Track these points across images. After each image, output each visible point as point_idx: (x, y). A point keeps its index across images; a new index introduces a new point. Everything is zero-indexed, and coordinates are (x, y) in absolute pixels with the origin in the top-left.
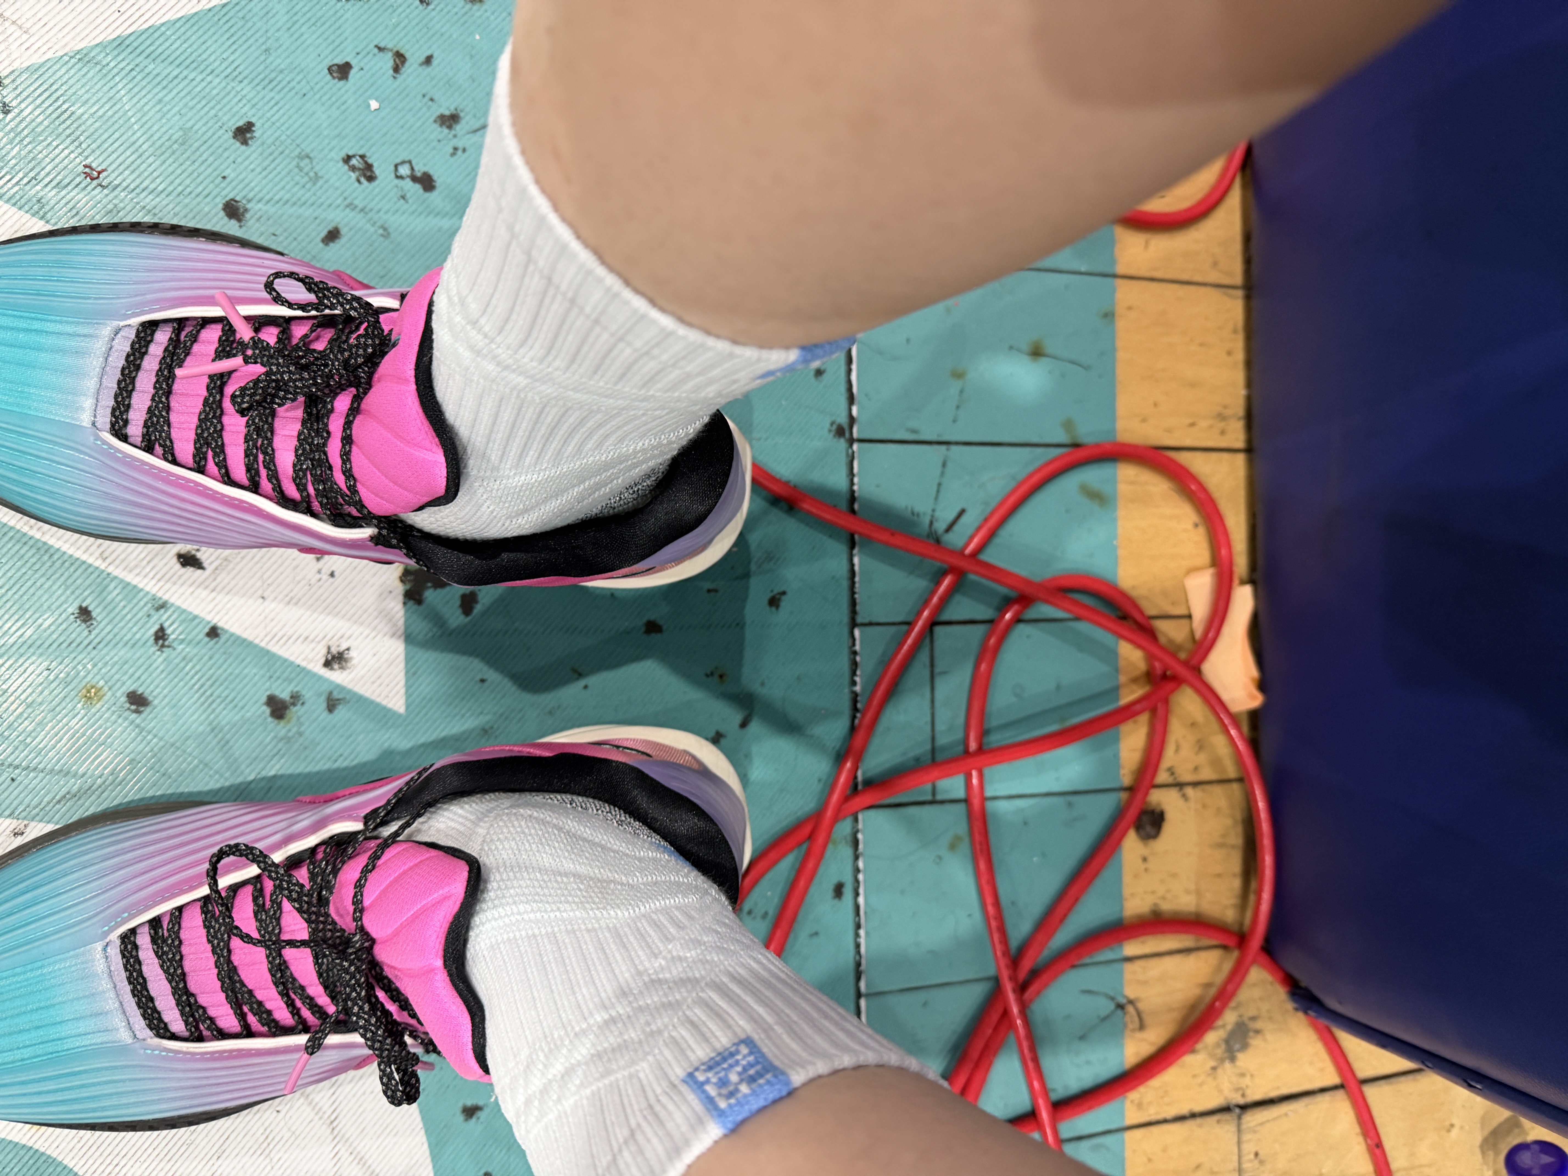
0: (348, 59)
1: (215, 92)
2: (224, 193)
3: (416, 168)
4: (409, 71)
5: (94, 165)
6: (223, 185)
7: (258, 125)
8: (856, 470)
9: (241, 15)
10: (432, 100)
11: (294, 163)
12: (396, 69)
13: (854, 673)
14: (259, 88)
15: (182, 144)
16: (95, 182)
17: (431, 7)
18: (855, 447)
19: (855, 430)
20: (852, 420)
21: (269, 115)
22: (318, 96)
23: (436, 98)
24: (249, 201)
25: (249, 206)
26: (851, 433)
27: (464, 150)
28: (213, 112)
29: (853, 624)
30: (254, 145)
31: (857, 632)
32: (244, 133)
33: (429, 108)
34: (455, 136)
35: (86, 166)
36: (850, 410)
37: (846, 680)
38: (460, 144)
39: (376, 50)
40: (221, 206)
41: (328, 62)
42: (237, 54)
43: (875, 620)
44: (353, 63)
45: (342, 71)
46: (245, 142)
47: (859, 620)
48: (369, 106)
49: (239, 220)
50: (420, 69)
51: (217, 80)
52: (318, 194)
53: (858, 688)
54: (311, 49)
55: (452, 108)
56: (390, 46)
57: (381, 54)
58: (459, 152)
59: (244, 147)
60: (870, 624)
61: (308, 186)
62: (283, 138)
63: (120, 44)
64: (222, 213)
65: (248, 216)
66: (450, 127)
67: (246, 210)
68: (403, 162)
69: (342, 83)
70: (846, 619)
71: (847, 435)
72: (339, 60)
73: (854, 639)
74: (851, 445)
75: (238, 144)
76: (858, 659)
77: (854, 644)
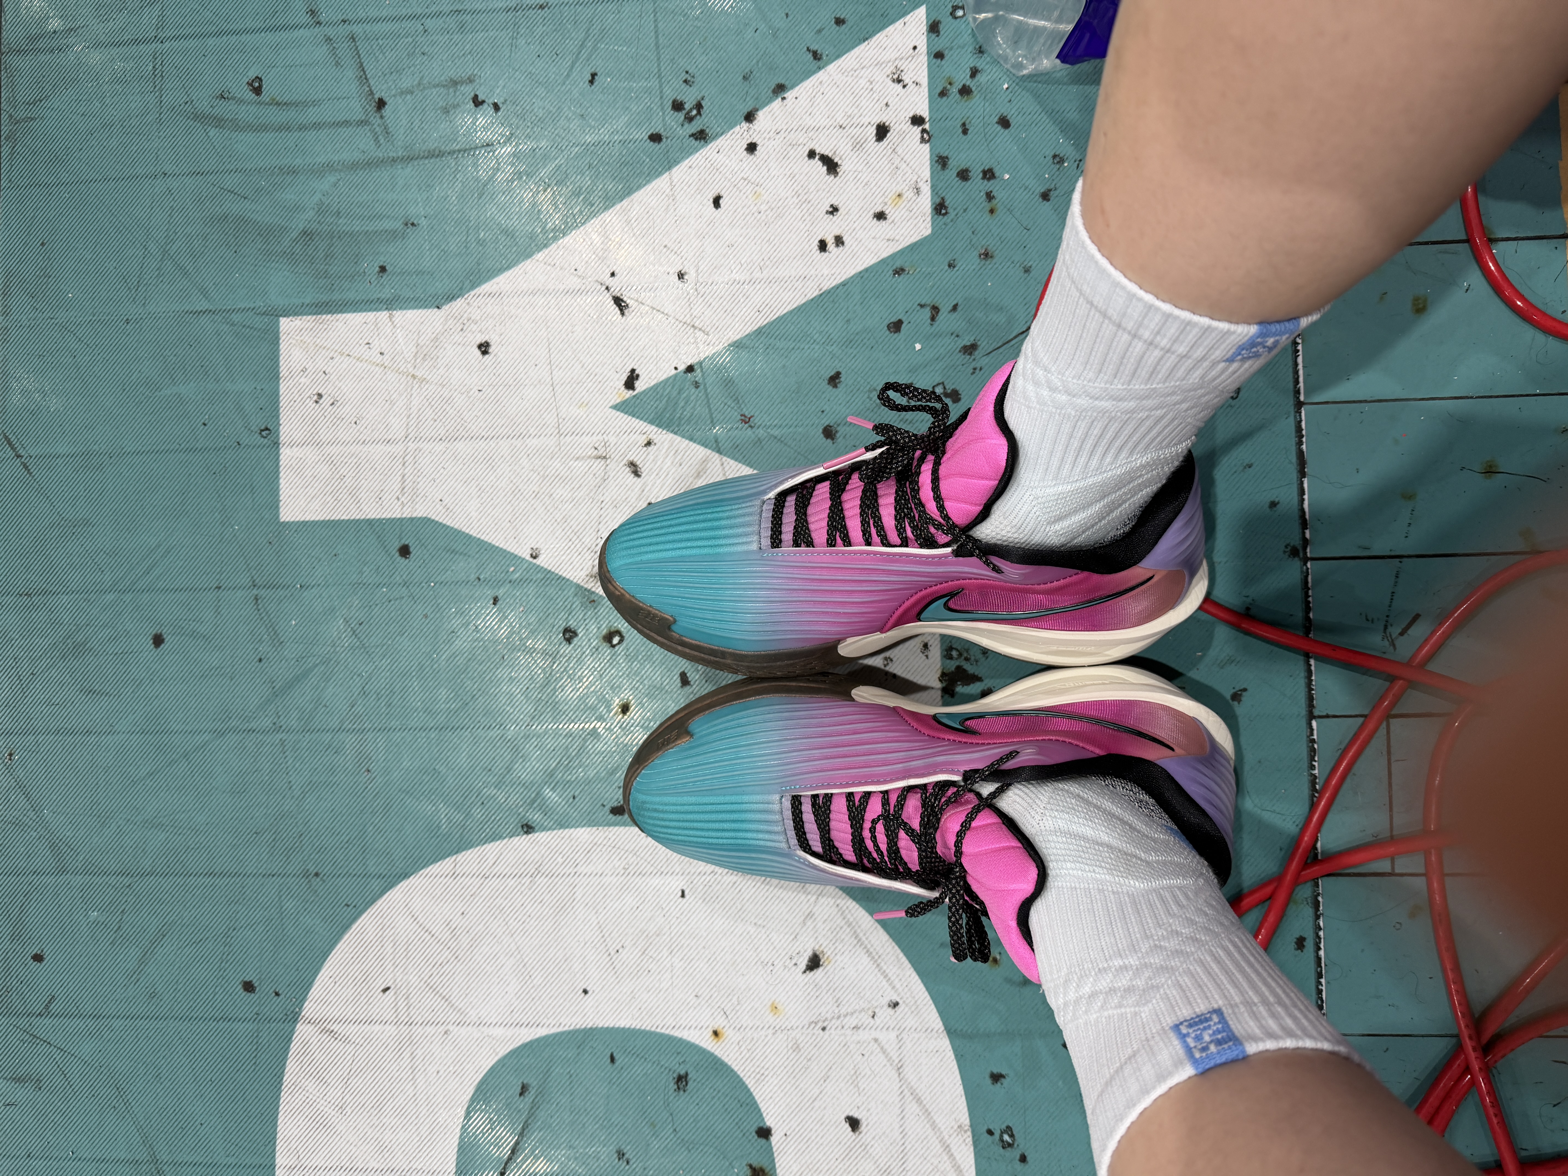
0: (900, 317)
1: (816, 355)
2: (823, 422)
3: (947, 387)
4: (941, 318)
5: (746, 414)
6: (822, 416)
7: (843, 373)
8: (1310, 585)
9: (831, 299)
10: (957, 336)
11: (866, 395)
12: (933, 319)
13: (1312, 759)
14: (843, 347)
15: (798, 393)
16: (747, 425)
17: (956, 269)
18: (1309, 565)
19: (1308, 550)
20: (1305, 542)
21: (850, 365)
22: (880, 347)
23: (960, 334)
24: (838, 425)
25: (838, 429)
26: (1306, 553)
27: (981, 369)
28: (815, 368)
29: (1311, 716)
30: (841, 387)
31: (1314, 724)
32: (834, 380)
33: (956, 341)
34: (974, 360)
35: (742, 415)
36: (1304, 533)
37: (1305, 765)
38: (978, 366)
39: (919, 307)
40: (821, 431)
41: (887, 322)
42: (829, 326)
43: (1330, 713)
44: (904, 319)
45: (896, 326)
46: (835, 386)
47: (1316, 712)
48: (915, 348)
49: (833, 439)
50: (949, 315)
51: (818, 347)
52: (882, 414)
53: (1316, 772)
54: (876, 314)
55: (972, 339)
56: (928, 303)
57: (923, 310)
58: (977, 371)
59: (834, 390)
60: (1327, 716)
61: (875, 410)
62: (859, 379)
63: (759, 332)
64: (822, 436)
65: (838, 435)
66: (970, 354)
67: (837, 432)
68: (938, 384)
69: (896, 335)
70: (1304, 712)
71: (1301, 555)
72: (894, 319)
73: (1312, 730)
74: (1305, 564)
75: (831, 388)
76: (1316, 746)
77: (1312, 734)
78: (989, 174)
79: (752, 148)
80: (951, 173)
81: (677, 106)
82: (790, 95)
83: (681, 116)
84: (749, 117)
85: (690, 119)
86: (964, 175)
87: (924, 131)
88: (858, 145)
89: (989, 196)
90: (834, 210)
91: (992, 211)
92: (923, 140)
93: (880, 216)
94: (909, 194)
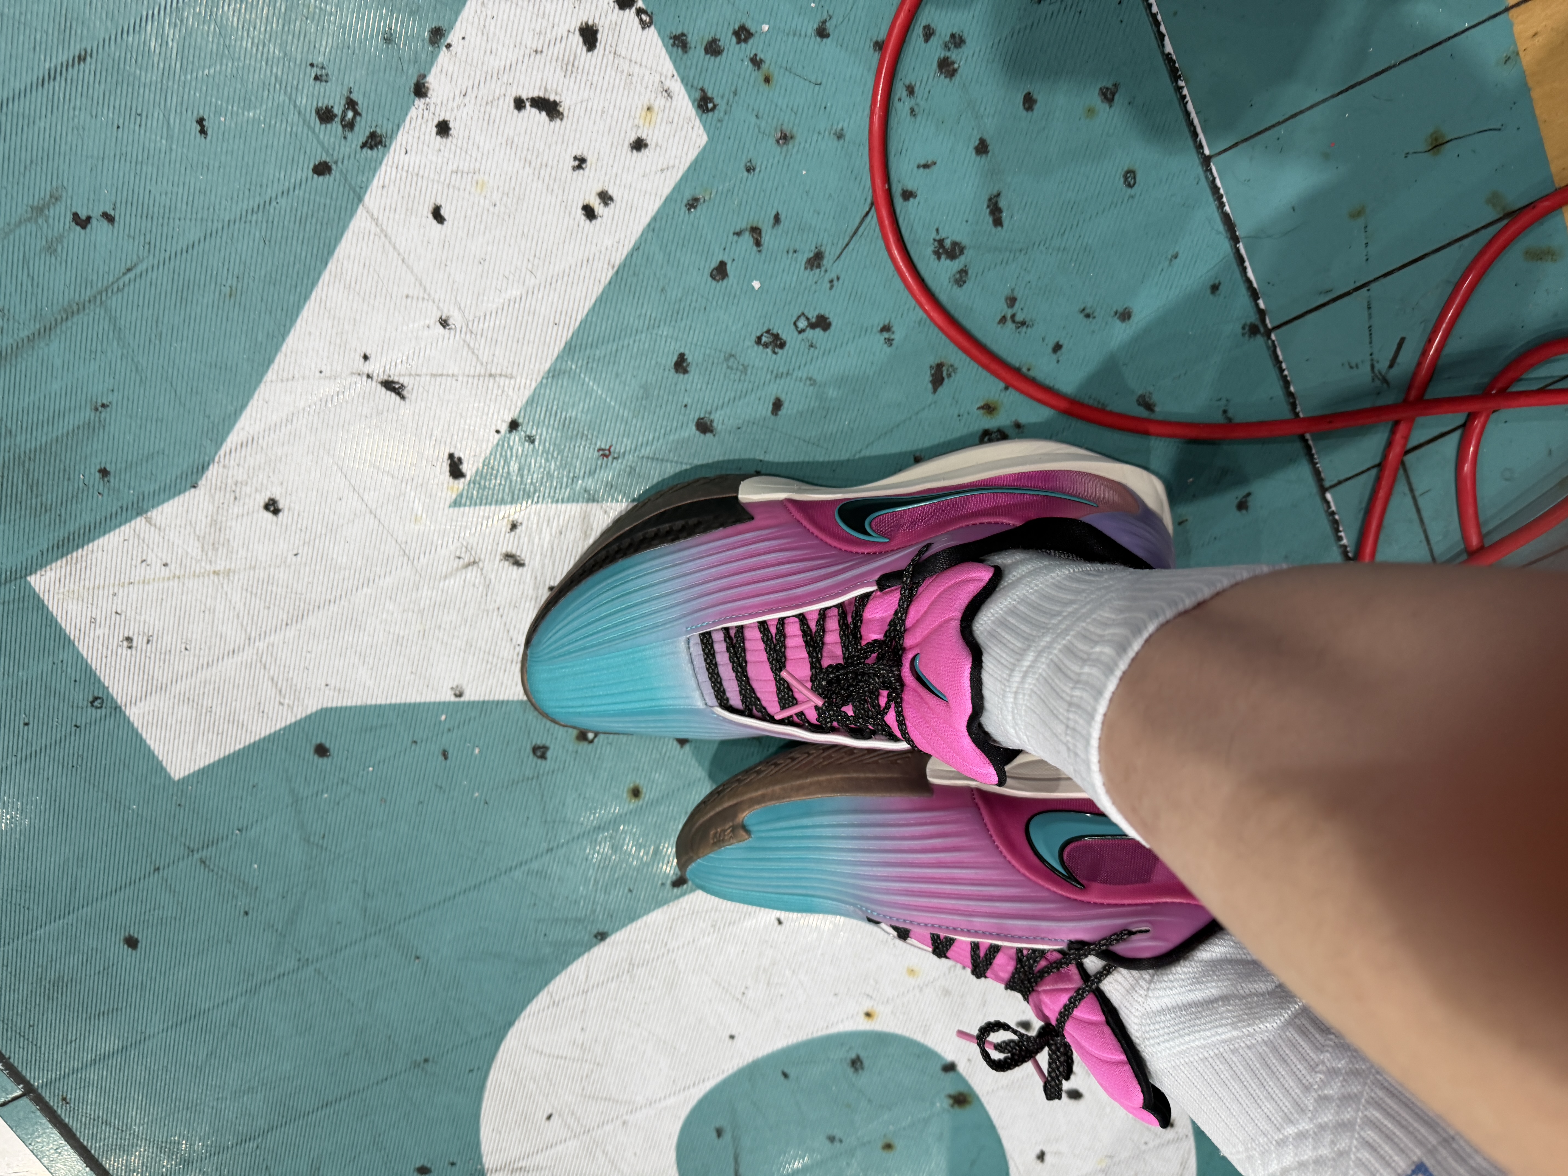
0: (720, 259)
1: (647, 345)
2: (691, 417)
3: (810, 316)
4: (767, 238)
5: (603, 447)
6: (688, 412)
7: (687, 352)
8: (1281, 358)
9: (631, 272)
10: (795, 252)
11: (725, 366)
12: (758, 243)
13: (1337, 530)
14: (673, 323)
15: (647, 398)
16: (610, 458)
17: (757, 170)
18: (1273, 337)
19: (1268, 321)
20: (1262, 313)
21: (690, 340)
22: (714, 303)
23: (797, 247)
24: (710, 413)
25: (712, 417)
26: (1265, 325)
27: (838, 279)
28: (653, 362)
29: (1323, 490)
30: (692, 369)
31: (1328, 496)
32: (681, 365)
33: (797, 258)
34: (826, 271)
35: (599, 450)
36: (1257, 305)
37: (1332, 539)
38: (833, 276)
39: (736, 237)
40: (694, 428)
41: (707, 272)
42: (645, 306)
43: (1342, 478)
44: (725, 259)
45: (720, 272)
46: (685, 371)
47: (1327, 484)
48: (753, 287)
49: (711, 431)
50: (775, 231)
51: (644, 335)
52: (752, 379)
53: (1345, 541)
54: (691, 268)
55: (813, 248)
56: (744, 226)
57: (741, 238)
58: (835, 282)
59: (686, 376)
60: (1340, 483)
61: (742, 378)
62: (708, 351)
63: (570, 349)
64: (698, 433)
65: (715, 424)
66: (819, 266)
67: (712, 421)
68: (799, 318)
69: (725, 281)
70: (1314, 489)
71: (1262, 329)
72: (714, 264)
73: (1328, 503)
74: (1269, 337)
75: (682, 376)
76: (1337, 517)
77: (1329, 507)
78: (743, 34)
79: (443, 128)
80: (698, 52)
81: (325, 115)
82: (453, 37)
83: (336, 127)
84: (420, 91)
85: (350, 126)
86: (713, 48)
87: (639, 12)
88: (569, 67)
89: (756, 62)
90: (580, 162)
91: (767, 80)
92: (644, 25)
93: (639, 145)
94: (660, 102)
